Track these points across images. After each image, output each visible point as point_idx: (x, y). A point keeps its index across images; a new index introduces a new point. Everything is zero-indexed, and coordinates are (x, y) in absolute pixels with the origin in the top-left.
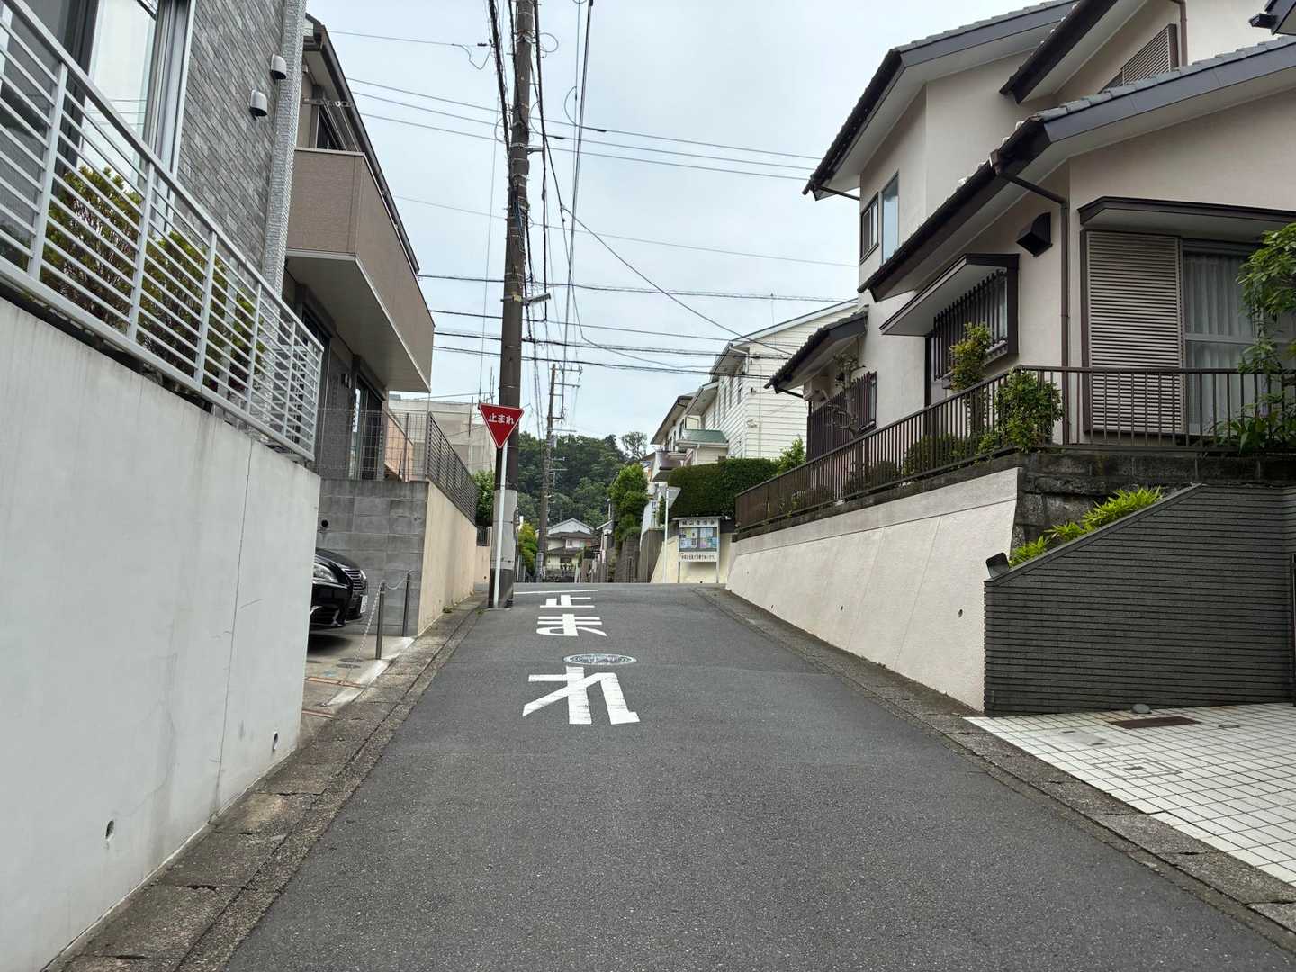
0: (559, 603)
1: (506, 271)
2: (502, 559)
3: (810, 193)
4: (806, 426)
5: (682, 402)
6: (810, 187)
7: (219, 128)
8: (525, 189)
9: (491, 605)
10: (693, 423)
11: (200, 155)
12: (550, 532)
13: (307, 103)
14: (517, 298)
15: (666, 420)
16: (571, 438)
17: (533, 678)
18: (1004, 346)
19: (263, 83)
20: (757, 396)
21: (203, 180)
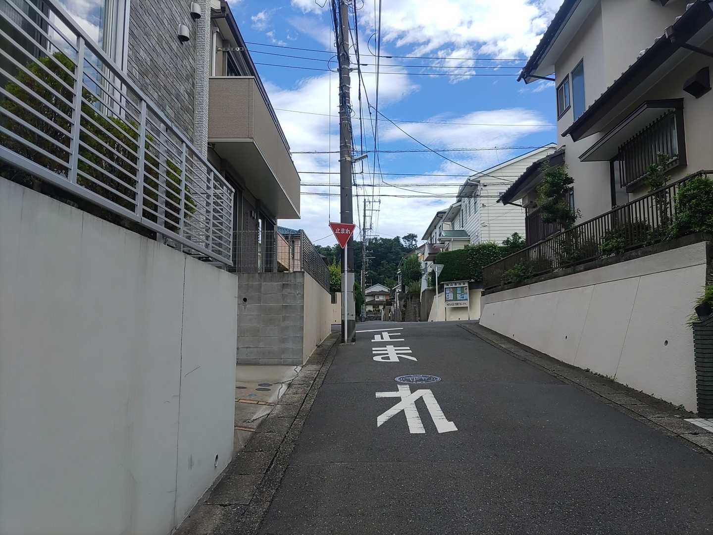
0: (382, 338)
1: (341, 143)
2: (348, 314)
3: (522, 80)
4: (525, 224)
5: (439, 215)
6: (522, 76)
7: (157, 47)
8: (349, 93)
9: (343, 341)
10: (447, 226)
11: (145, 64)
12: (366, 292)
13: (219, 51)
14: (349, 159)
15: (430, 226)
16: (376, 239)
17: (379, 395)
18: (675, 161)
19: (186, 20)
20: (486, 208)
21: (148, 81)
